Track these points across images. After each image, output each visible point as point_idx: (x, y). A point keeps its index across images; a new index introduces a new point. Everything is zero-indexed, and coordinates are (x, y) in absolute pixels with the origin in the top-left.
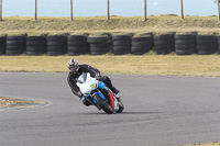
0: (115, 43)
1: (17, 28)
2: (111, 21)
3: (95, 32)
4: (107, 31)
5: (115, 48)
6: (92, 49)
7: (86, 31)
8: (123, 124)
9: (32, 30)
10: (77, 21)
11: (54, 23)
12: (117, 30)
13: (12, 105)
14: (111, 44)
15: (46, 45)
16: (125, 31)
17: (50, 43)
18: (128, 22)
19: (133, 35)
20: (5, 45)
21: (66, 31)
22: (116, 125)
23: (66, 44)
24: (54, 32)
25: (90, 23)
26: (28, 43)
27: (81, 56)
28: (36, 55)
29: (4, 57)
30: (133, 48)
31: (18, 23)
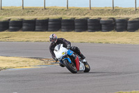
0: (117, 24)
1: (55, 14)
2: (115, 10)
3: (105, 17)
4: (112, 17)
5: (117, 27)
6: (103, 28)
7: (99, 16)
8: (122, 75)
9: (65, 16)
10: (93, 10)
11: (79, 11)
12: (118, 16)
13: (52, 64)
14: (115, 25)
15: (74, 25)
16: (124, 16)
17: (76, 24)
18: (125, 11)
19: (128, 19)
20: (48, 25)
21: (86, 16)
22: (118, 76)
23: (87, 25)
24: (79, 17)
25: (102, 11)
26: (62, 24)
27: (96, 32)
28: (68, 31)
29: (46, 32)
30: (128, 27)
31: (56, 11)
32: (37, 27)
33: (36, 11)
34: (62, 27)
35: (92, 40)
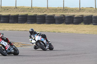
0: (67, 19)
2: (65, 10)
3: (58, 14)
4: (63, 14)
5: (66, 21)
6: (56, 21)
7: (54, 14)
9: (30, 13)
10: (50, 9)
11: (40, 10)
12: (67, 13)
14: (65, 19)
15: (36, 19)
16: (71, 14)
17: (38, 19)
18: (72, 10)
19: (74, 16)
20: (18, 19)
21: (45, 13)
23: (45, 19)
24: (39, 14)
25: (56, 10)
26: (28, 18)
27: (51, 25)
28: (31, 23)
29: (17, 24)
30: (74, 21)
31: (23, 9)
32: (10, 20)
33: (10, 9)
34: (28, 21)
35: (49, 30)
